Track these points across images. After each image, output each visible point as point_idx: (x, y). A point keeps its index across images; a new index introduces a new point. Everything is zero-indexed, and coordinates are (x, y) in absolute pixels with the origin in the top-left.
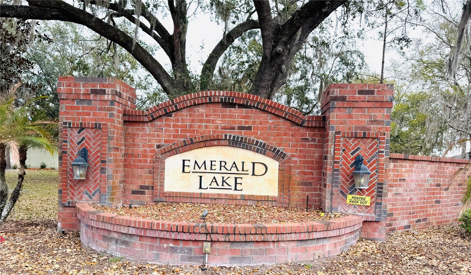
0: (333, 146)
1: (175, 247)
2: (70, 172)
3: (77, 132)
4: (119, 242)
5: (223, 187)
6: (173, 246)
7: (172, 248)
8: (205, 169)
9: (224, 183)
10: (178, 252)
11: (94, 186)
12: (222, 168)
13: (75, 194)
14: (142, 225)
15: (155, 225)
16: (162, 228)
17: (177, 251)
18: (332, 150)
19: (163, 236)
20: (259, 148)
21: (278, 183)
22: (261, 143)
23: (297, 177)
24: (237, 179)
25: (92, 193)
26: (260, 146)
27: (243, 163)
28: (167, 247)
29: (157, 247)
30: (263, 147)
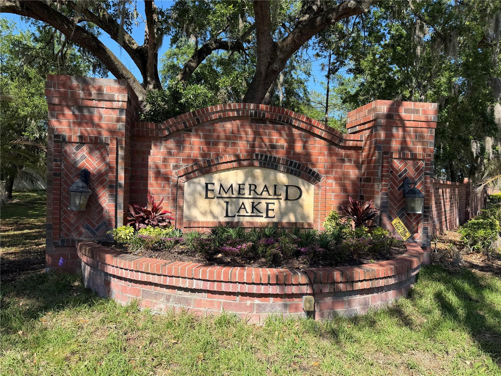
0: (380, 168)
1: (263, 304)
2: (64, 201)
3: (75, 149)
4: (171, 300)
5: (252, 214)
6: (260, 302)
7: (259, 305)
8: (233, 194)
9: (254, 209)
10: (267, 310)
11: (98, 218)
12: (252, 192)
13: (72, 230)
14: (215, 276)
15: (237, 276)
16: (247, 280)
17: (265, 310)
18: (380, 171)
19: (248, 290)
20: (293, 169)
21: (314, 208)
22: (296, 163)
23: (333, 202)
24: (269, 205)
25: (96, 227)
26: (295, 167)
27: (275, 186)
28: (251, 304)
29: (236, 305)
30: (298, 168)
